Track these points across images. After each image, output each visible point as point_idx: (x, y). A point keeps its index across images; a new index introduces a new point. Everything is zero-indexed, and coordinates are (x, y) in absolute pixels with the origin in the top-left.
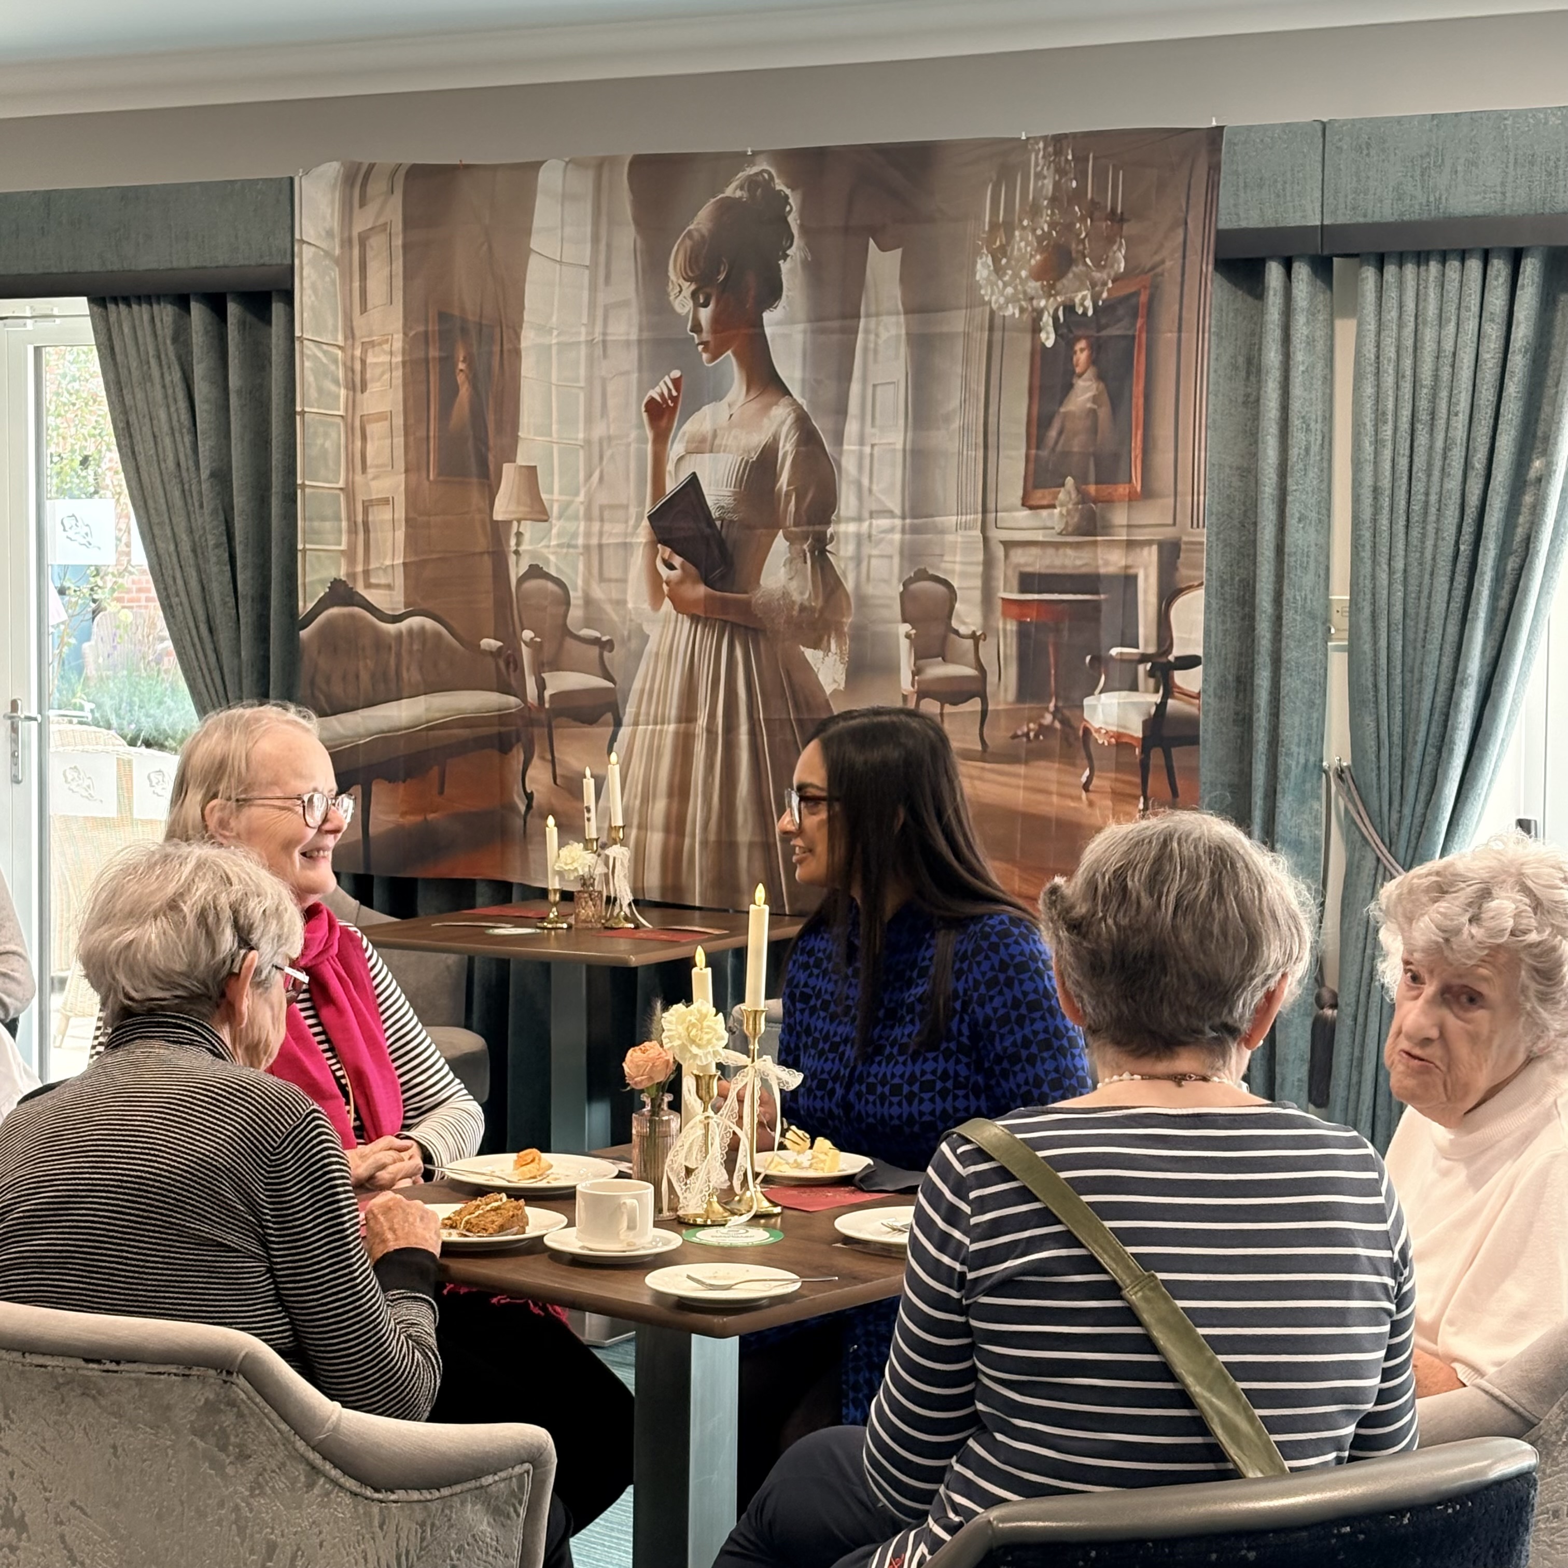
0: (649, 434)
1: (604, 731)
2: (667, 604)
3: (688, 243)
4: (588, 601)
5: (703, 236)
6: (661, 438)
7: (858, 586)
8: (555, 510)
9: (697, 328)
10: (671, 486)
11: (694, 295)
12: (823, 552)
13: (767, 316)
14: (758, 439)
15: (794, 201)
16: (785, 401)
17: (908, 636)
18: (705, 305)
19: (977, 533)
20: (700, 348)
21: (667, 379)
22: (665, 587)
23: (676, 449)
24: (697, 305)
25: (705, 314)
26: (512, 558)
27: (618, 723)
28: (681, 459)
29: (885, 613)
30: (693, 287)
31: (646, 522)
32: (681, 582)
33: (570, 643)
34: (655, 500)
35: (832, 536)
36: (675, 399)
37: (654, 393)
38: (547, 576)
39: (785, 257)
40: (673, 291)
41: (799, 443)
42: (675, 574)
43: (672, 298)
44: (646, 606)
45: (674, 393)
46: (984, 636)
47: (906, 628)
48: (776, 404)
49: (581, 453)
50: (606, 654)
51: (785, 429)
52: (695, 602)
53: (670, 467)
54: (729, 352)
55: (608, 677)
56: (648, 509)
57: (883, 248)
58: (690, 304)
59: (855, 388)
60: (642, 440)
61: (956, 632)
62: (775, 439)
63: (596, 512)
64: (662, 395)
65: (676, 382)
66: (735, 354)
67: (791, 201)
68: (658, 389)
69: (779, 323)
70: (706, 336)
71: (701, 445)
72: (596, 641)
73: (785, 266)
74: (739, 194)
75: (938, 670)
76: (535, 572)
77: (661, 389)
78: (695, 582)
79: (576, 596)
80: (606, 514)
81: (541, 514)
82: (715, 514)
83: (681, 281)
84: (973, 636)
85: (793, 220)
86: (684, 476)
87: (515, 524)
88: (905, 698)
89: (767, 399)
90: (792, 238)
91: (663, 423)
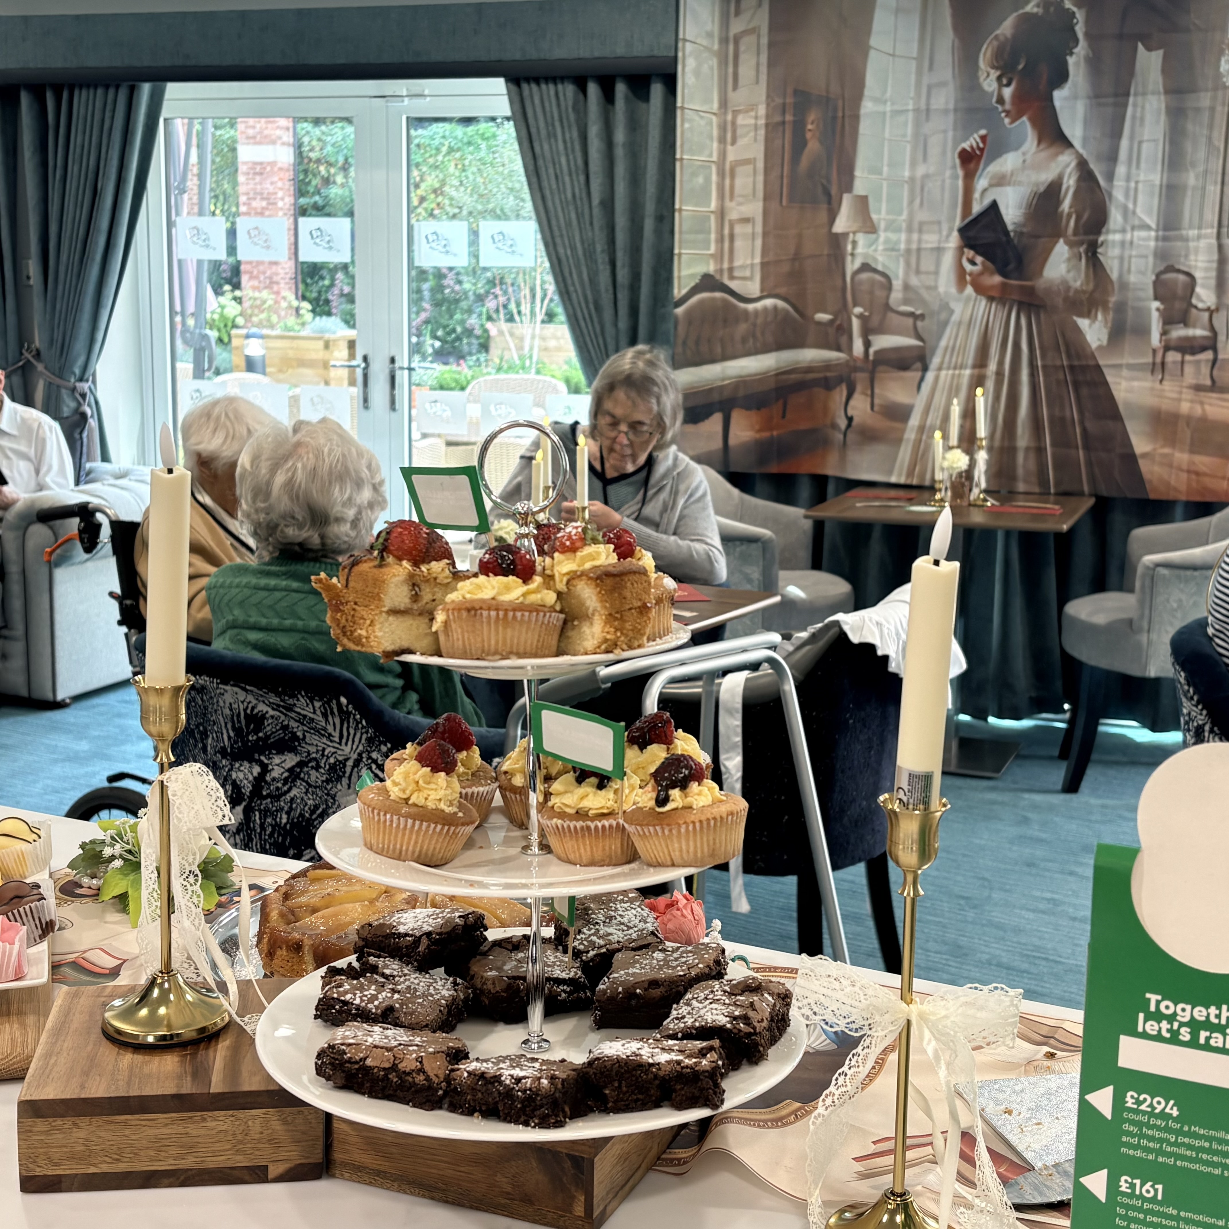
0: (960, 173)
1: (913, 375)
2: (969, 290)
3: (995, 43)
4: (907, 287)
5: (1006, 39)
6: (970, 177)
7: (1121, 276)
8: (882, 225)
9: (1001, 100)
10: (977, 208)
11: (999, 79)
12: (1095, 253)
13: (1056, 93)
14: (1046, 177)
15: (1080, 16)
16: (1069, 151)
17: (1158, 309)
18: (1008, 85)
19: (1214, 241)
20: (1003, 115)
21: (976, 136)
22: (968, 278)
23: (981, 183)
24: (1001, 85)
25: (1007, 92)
26: (849, 258)
27: (925, 369)
28: (985, 190)
29: (1141, 294)
30: (998, 73)
31: (955, 234)
32: (981, 274)
33: (891, 315)
34: (964, 217)
35: (1102, 243)
36: (982, 150)
37: (966, 145)
38: (875, 271)
39: (1071, 54)
40: (982, 76)
41: (1079, 180)
42: (977, 269)
43: (981, 79)
44: (953, 290)
45: (981, 145)
46: (1217, 310)
47: (1156, 304)
48: (1062, 153)
49: (906, 186)
50: (919, 324)
51: (1069, 170)
52: (992, 287)
53: (977, 195)
54: (1025, 119)
55: (919, 337)
56: (958, 223)
57: (1149, 49)
58: (995, 85)
59: (1124, 143)
60: (955, 177)
61: (1196, 307)
62: (1061, 176)
63: (916, 226)
64: (972, 147)
65: (983, 138)
66: (1030, 119)
67: (1078, 15)
68: (968, 143)
69: (1066, 99)
70: (1008, 106)
71: (1000, 181)
72: (912, 315)
73: (1071, 61)
74: (1035, 10)
75: (1179, 332)
76: (866, 267)
77: (971, 142)
78: (992, 274)
79: (897, 284)
80: (925, 228)
81: (871, 228)
82: (1010, 227)
83: (989, 69)
84: (1208, 309)
85: (1080, 30)
86: (987, 201)
87: (851, 235)
88: (1154, 351)
89: (1052, 150)
90: (1077, 41)
91: (972, 166)
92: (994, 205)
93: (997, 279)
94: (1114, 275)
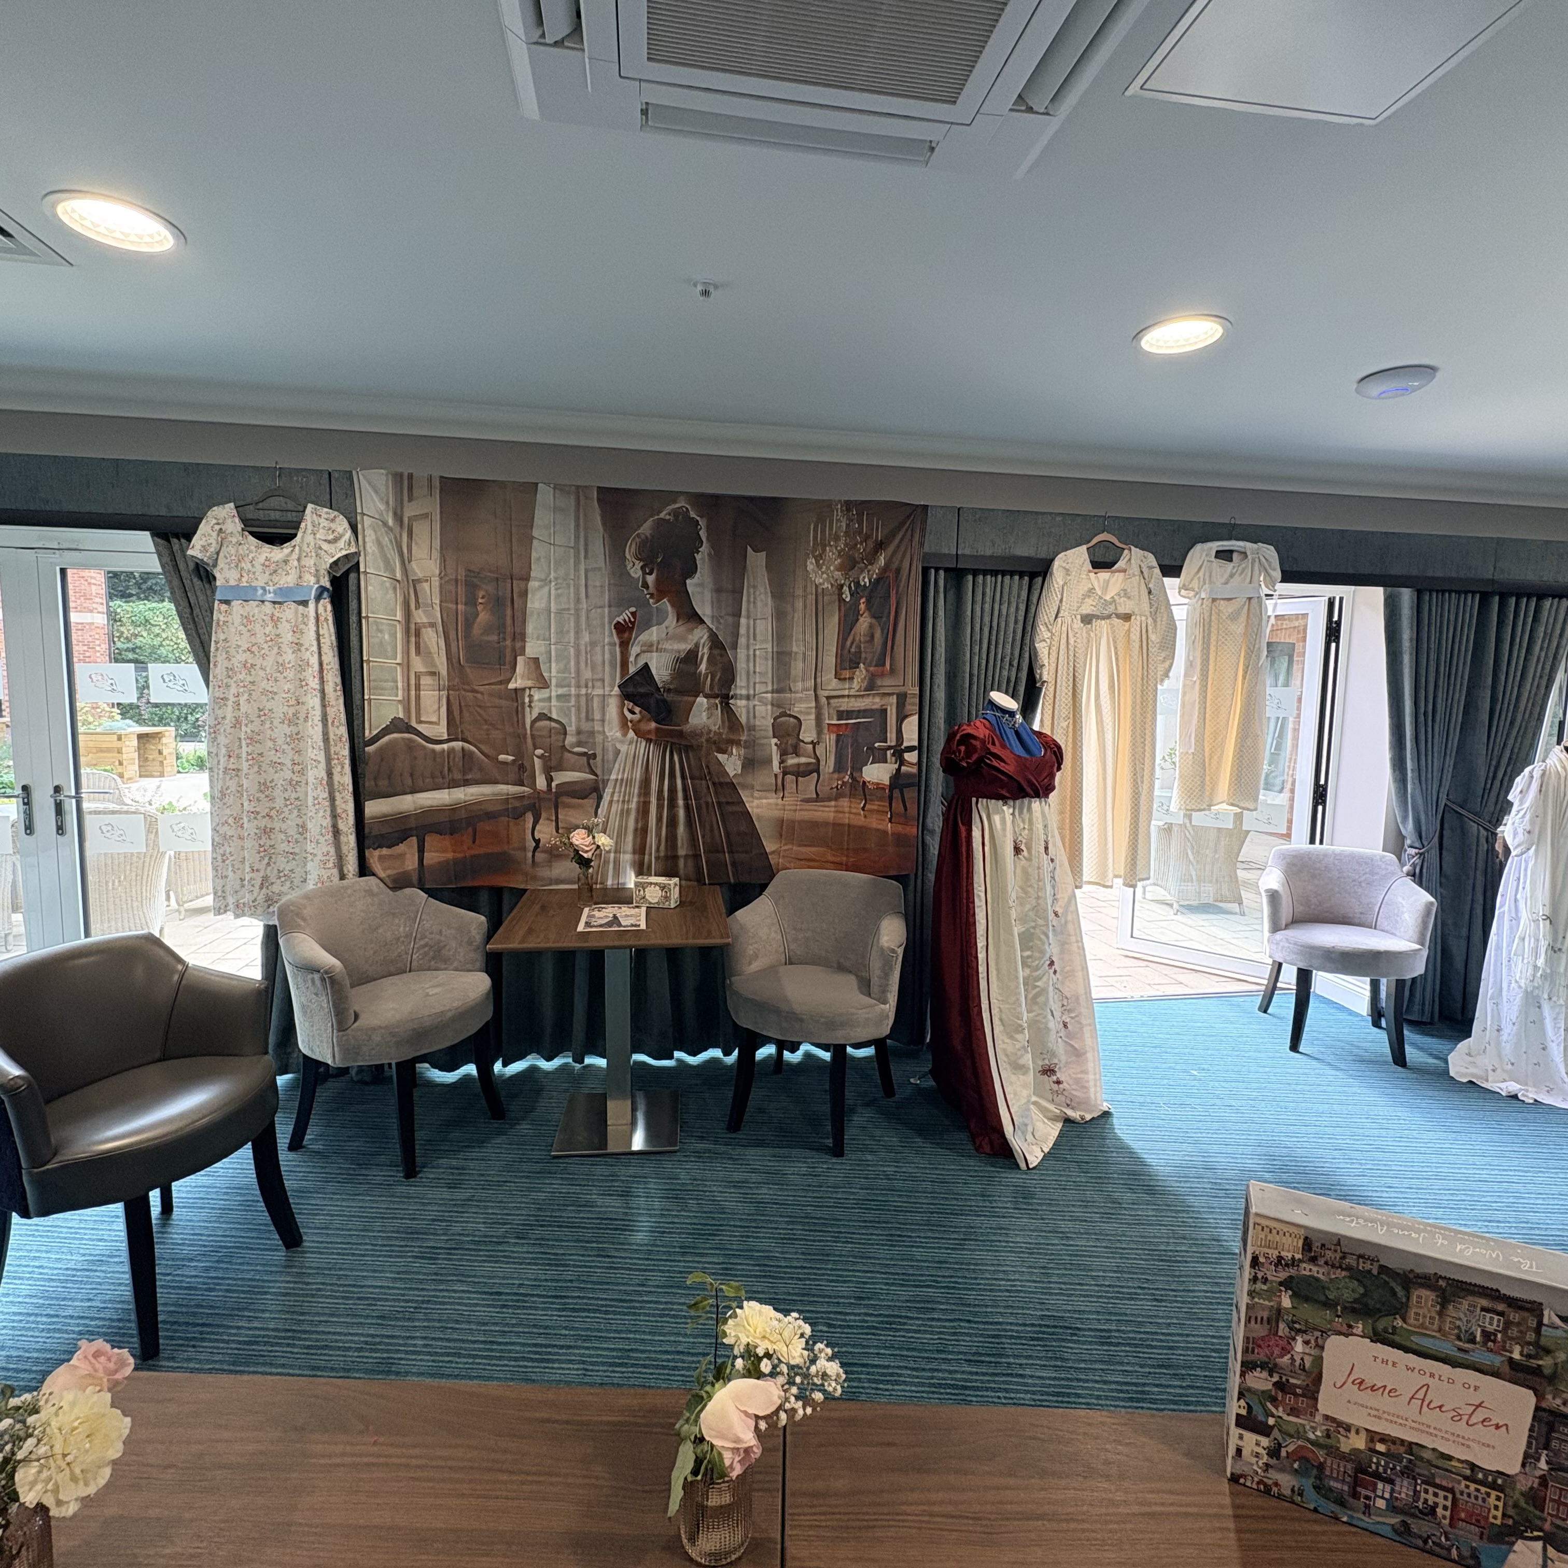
0: (617, 641)
1: (590, 802)
2: (631, 734)
3: (638, 540)
4: (579, 732)
5: (647, 537)
6: (625, 645)
8: (554, 682)
9: (645, 585)
10: (632, 670)
11: (642, 568)
12: (727, 704)
13: (688, 581)
14: (685, 647)
15: (703, 524)
16: (702, 626)
17: (776, 744)
18: (650, 573)
19: (812, 692)
20: (648, 596)
21: (627, 612)
22: (630, 724)
23: (634, 650)
24: (644, 573)
25: (651, 579)
26: (528, 709)
28: (637, 655)
29: (764, 734)
30: (642, 564)
31: (616, 689)
32: (640, 721)
33: (567, 756)
34: (622, 676)
36: (633, 623)
37: (620, 619)
38: (551, 719)
39: (698, 552)
40: (629, 566)
41: (712, 647)
42: (637, 717)
43: (629, 568)
44: (618, 734)
45: (632, 620)
46: (818, 743)
47: (775, 741)
48: (697, 628)
49: (572, 651)
50: (591, 761)
51: (703, 641)
52: (649, 732)
53: (632, 659)
54: (665, 600)
55: (593, 773)
57: (756, 551)
58: (640, 573)
59: (743, 620)
60: (612, 644)
61: (803, 741)
62: (697, 645)
63: (583, 683)
64: (625, 621)
65: (633, 614)
66: (670, 601)
67: (701, 523)
68: (621, 617)
69: (697, 585)
70: (652, 590)
71: (649, 648)
72: (585, 754)
73: (698, 557)
74: (668, 517)
75: (792, 761)
76: (543, 716)
77: (624, 616)
78: (649, 720)
79: (571, 729)
80: (591, 684)
81: (544, 684)
82: (660, 685)
83: (634, 560)
84: (812, 742)
85: (703, 534)
86: (641, 664)
87: (527, 691)
88: (776, 775)
89: (690, 625)
90: (702, 542)
91: (626, 635)
92: (646, 667)
93: (653, 725)
94: (743, 720)
